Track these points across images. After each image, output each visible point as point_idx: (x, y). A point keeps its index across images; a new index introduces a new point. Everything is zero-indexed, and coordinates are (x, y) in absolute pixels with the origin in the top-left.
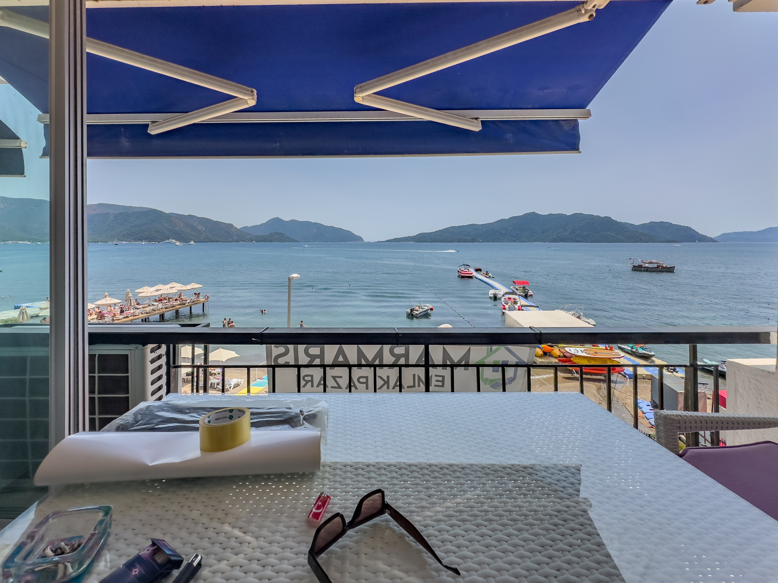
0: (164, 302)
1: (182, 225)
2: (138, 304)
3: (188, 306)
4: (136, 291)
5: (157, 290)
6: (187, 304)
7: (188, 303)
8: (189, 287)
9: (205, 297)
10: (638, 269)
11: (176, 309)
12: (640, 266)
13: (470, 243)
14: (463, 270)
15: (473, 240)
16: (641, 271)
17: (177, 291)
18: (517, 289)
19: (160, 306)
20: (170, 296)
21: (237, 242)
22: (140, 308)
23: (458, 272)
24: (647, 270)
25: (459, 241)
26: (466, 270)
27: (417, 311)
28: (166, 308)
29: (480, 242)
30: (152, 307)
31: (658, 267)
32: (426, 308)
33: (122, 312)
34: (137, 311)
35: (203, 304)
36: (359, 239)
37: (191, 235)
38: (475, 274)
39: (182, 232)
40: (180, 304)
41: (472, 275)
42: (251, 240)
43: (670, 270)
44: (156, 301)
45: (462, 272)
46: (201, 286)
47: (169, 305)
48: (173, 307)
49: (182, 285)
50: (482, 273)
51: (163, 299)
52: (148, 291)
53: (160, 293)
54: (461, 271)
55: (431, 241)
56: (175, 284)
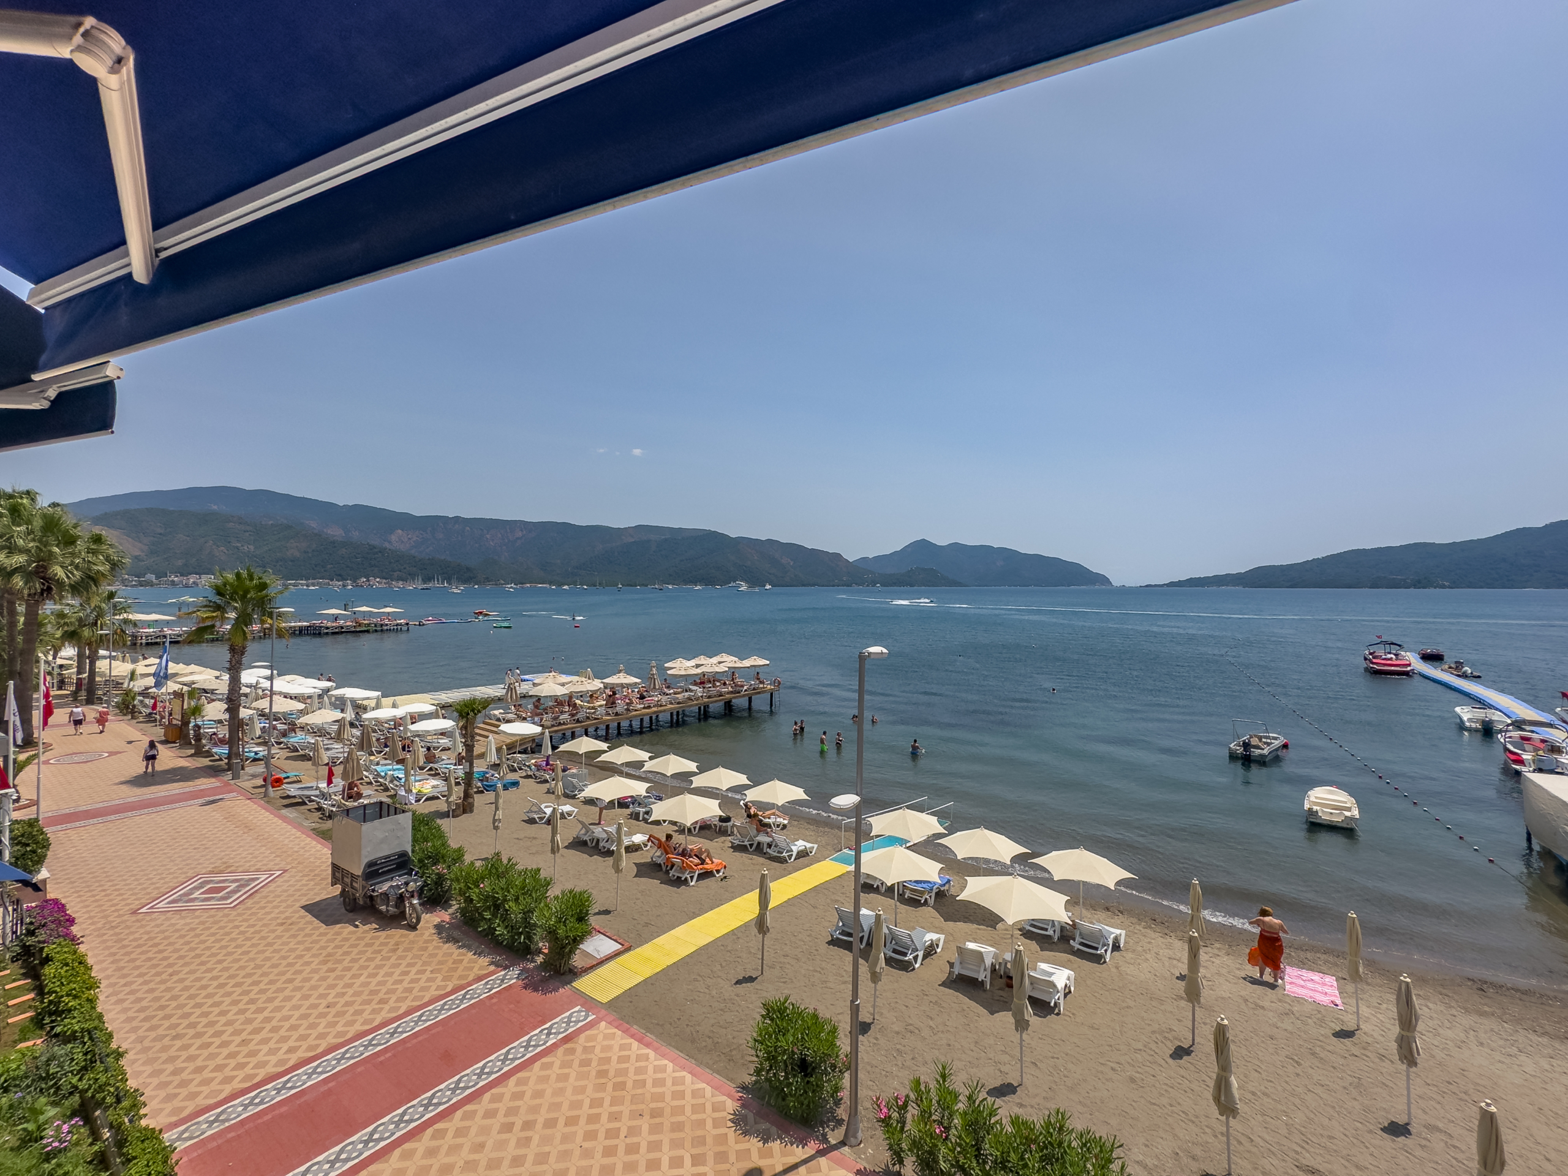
0: (707, 686)
1: (756, 558)
2: (668, 687)
3: (744, 695)
4: (666, 665)
5: (698, 666)
6: (742, 693)
7: (745, 691)
8: (747, 663)
9: (774, 682)
11: (726, 699)
13: (1412, 590)
14: (1381, 657)
15: (1419, 582)
19: (699, 691)
20: (717, 677)
21: (848, 586)
22: (670, 694)
23: (1366, 659)
25: (1375, 585)
26: (1389, 656)
28: (709, 697)
29: (1443, 587)
30: (687, 694)
32: (1275, 743)
33: (642, 697)
34: (664, 699)
35: (771, 695)
36: (1103, 580)
37: (770, 571)
39: (756, 565)
40: (732, 692)
41: (1409, 669)
42: (874, 583)
44: (695, 684)
45: (1374, 661)
46: (768, 662)
47: (713, 691)
48: (720, 696)
49: (736, 659)
50: (1443, 666)
51: (705, 682)
52: (681, 666)
53: (699, 671)
54: (1374, 658)
56: (725, 657)
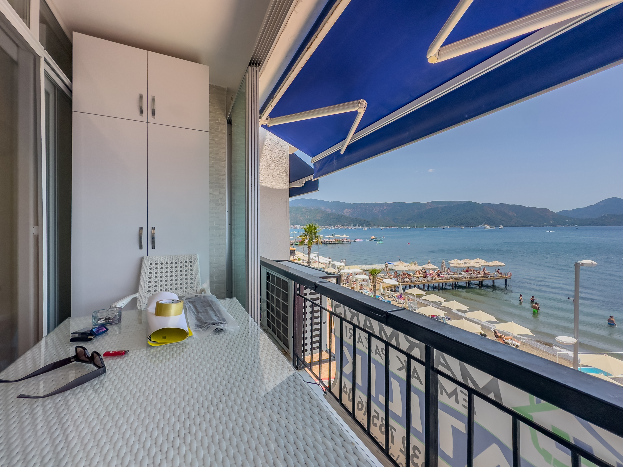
0: (470, 273)
1: (493, 213)
2: (451, 271)
3: (490, 279)
4: (449, 262)
5: (465, 263)
7: (491, 277)
8: (491, 264)
9: (508, 274)
11: (480, 280)
17: (481, 266)
19: (466, 275)
20: (475, 269)
21: (554, 226)
22: (451, 275)
28: (471, 278)
30: (460, 276)
33: (439, 275)
34: (449, 277)
35: (506, 280)
37: (502, 220)
39: (494, 218)
40: (483, 277)
42: (573, 224)
44: (464, 271)
46: (504, 264)
47: (473, 275)
48: (477, 278)
49: (485, 261)
51: (469, 271)
52: (457, 263)
53: (466, 265)
56: (479, 260)
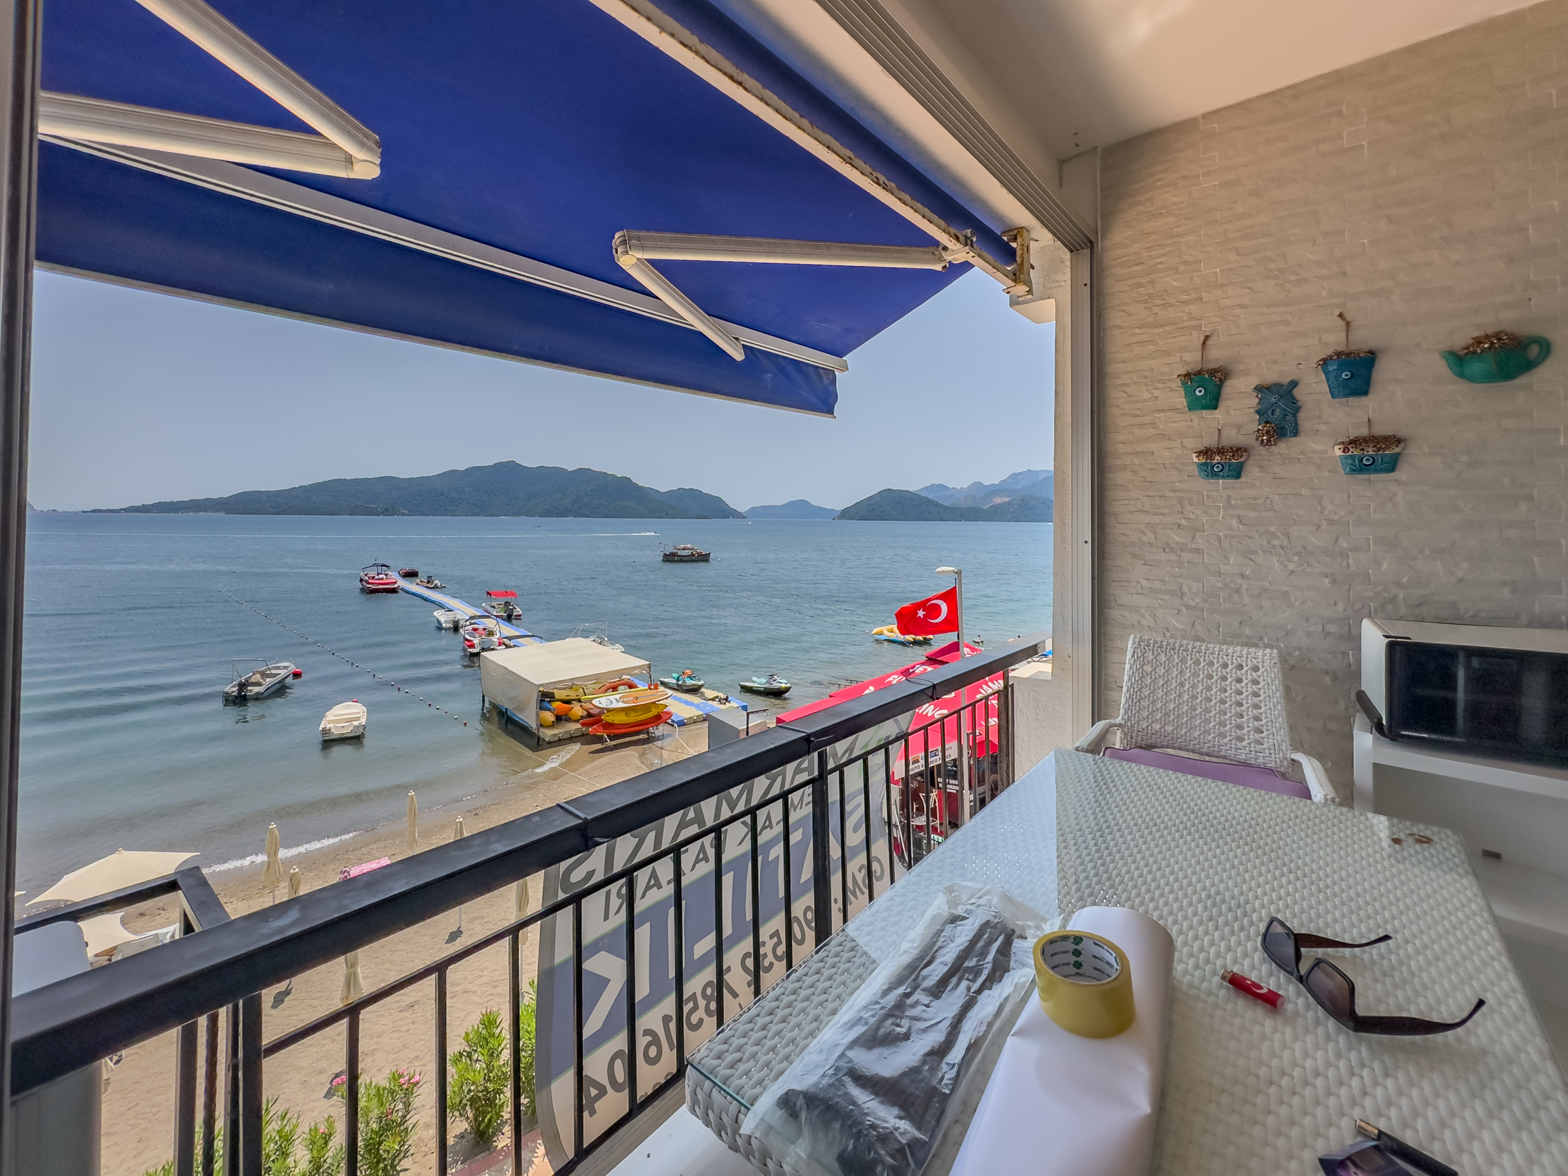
10: (670, 558)
12: (673, 555)
14: (373, 578)
15: (387, 510)
16: (674, 561)
18: (494, 607)
23: (361, 580)
24: (683, 560)
25: (353, 512)
26: (381, 576)
27: (258, 684)
29: (403, 514)
31: (693, 555)
32: (283, 673)
38: (402, 583)
41: (396, 586)
43: (704, 558)
45: (370, 581)
50: (418, 581)
54: (369, 578)
55: (275, 511)
